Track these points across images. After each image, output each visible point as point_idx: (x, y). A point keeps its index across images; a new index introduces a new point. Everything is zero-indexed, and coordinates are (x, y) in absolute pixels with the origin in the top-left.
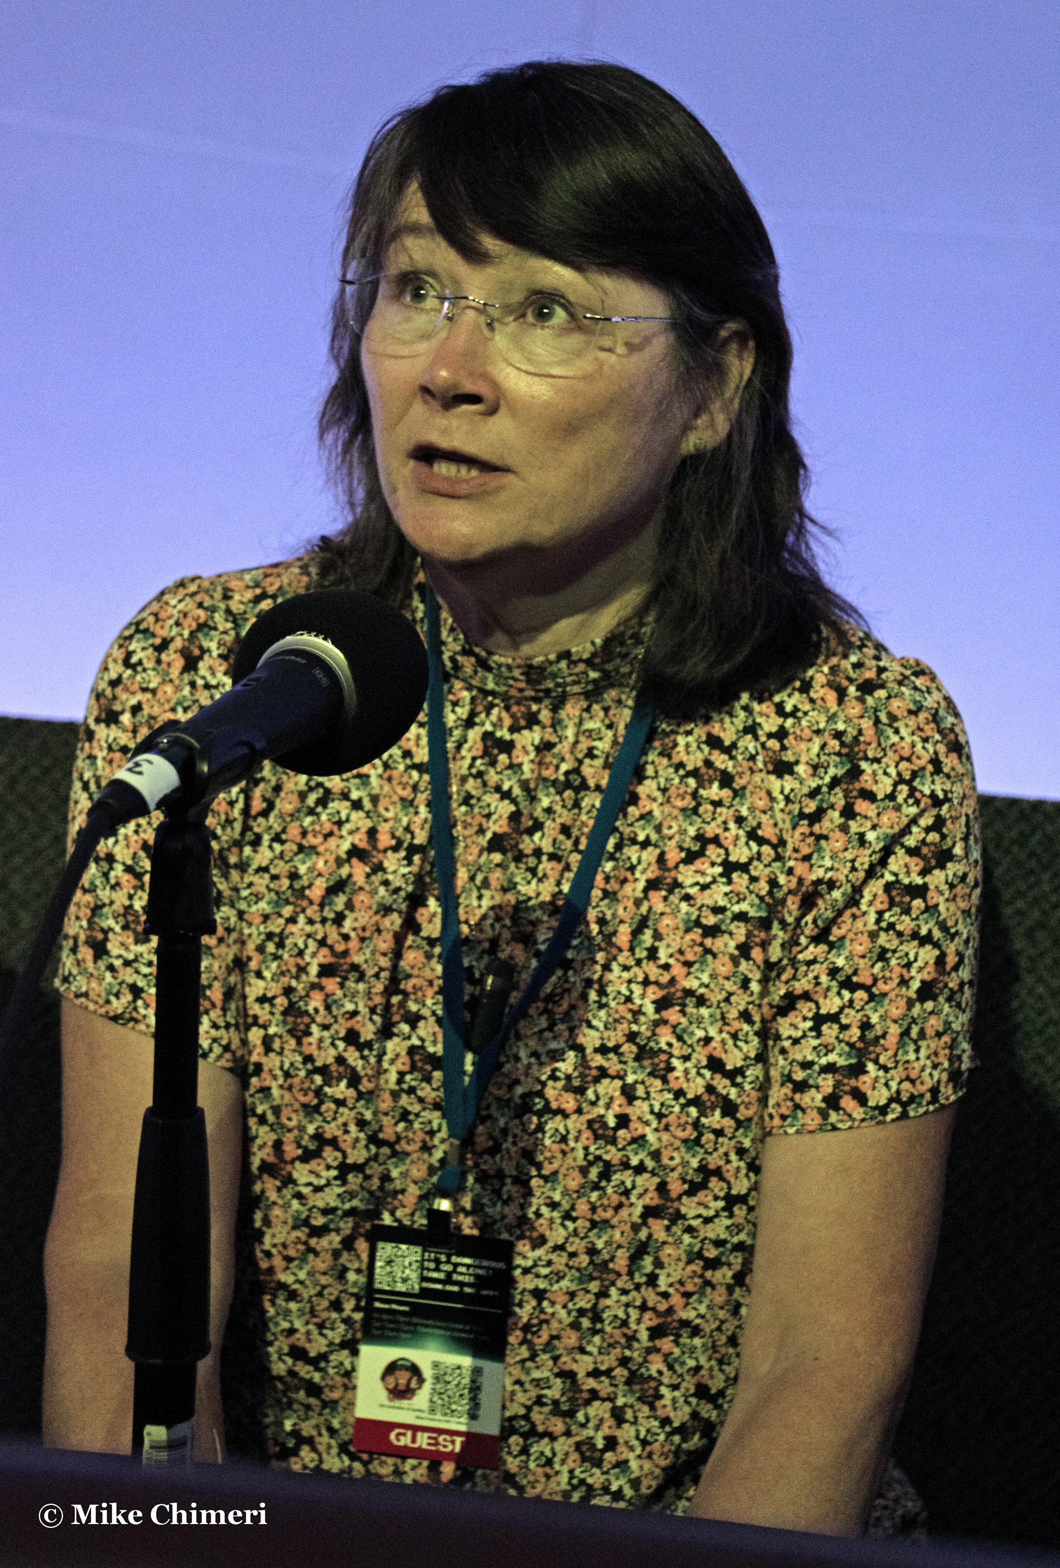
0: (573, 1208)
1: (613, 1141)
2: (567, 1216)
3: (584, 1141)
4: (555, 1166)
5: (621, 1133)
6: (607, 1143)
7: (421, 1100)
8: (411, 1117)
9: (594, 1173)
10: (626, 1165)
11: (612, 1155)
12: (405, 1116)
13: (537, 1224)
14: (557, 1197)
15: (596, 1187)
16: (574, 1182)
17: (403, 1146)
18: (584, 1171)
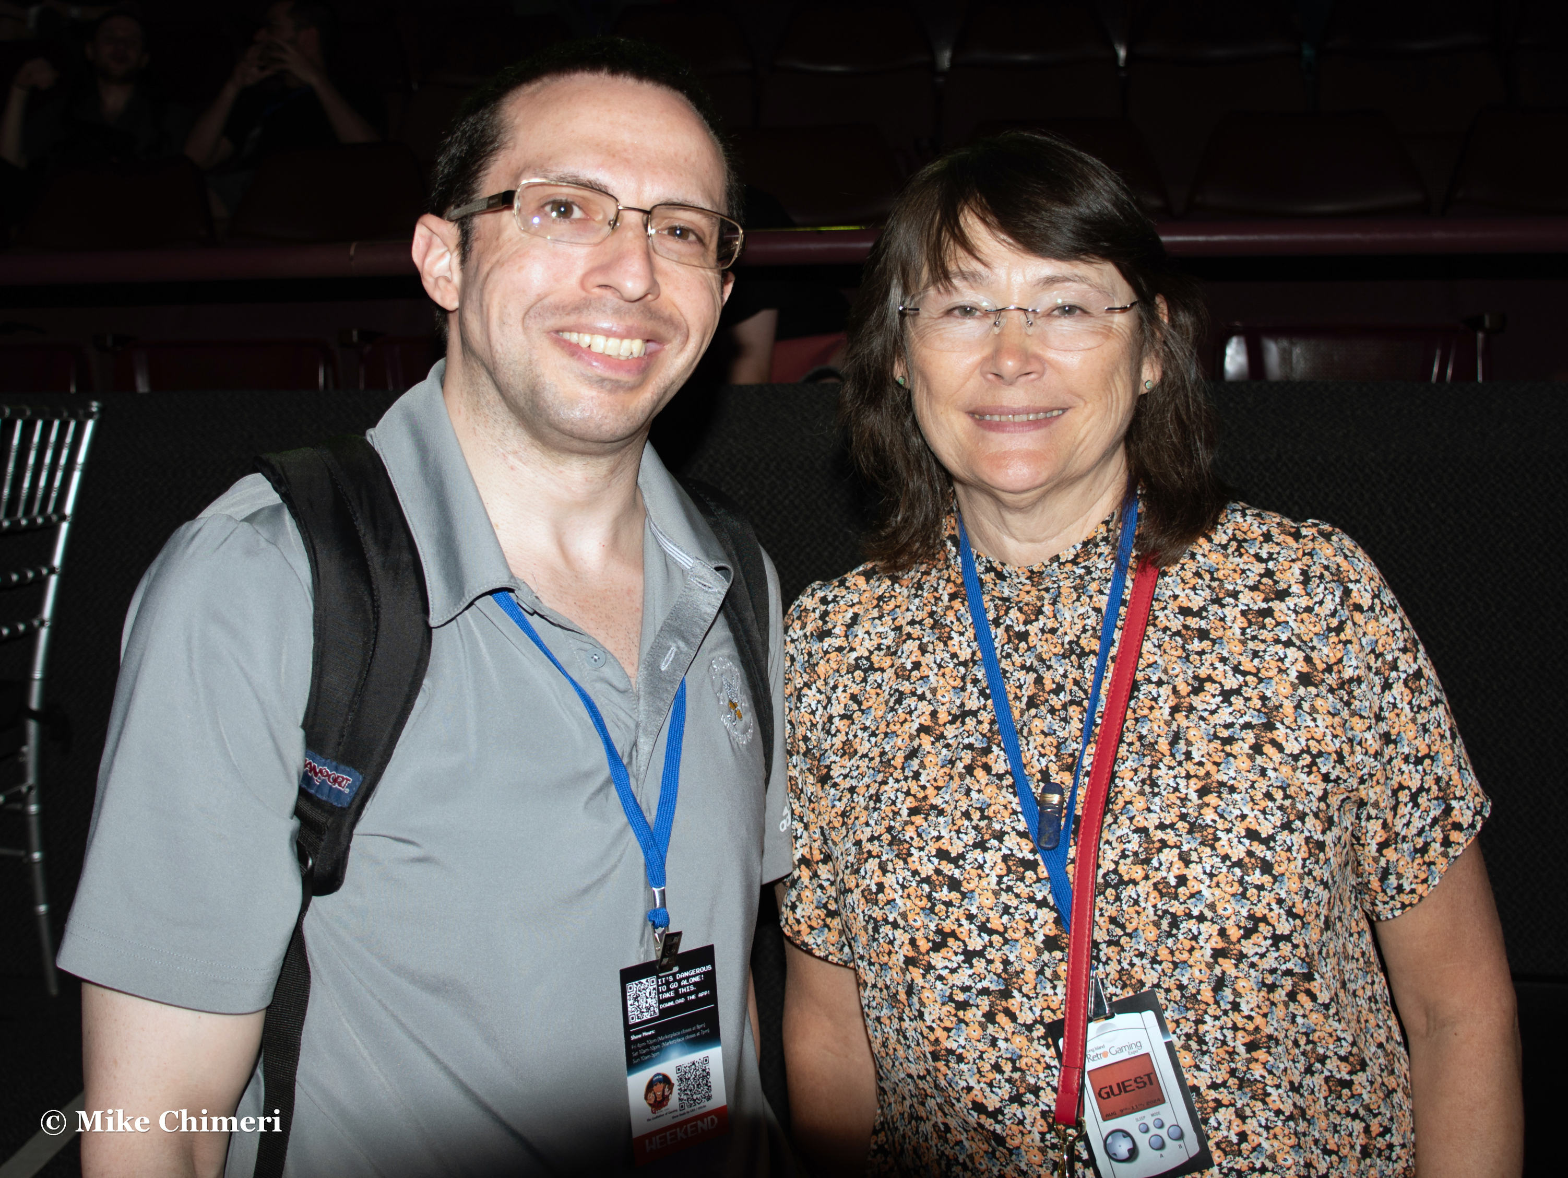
0: (1156, 954)
1: (1176, 897)
2: (1154, 961)
3: (1152, 900)
4: (1134, 924)
5: (1181, 890)
6: (1170, 899)
7: (1017, 896)
8: (1012, 910)
9: (1165, 924)
10: (1189, 916)
11: (1176, 908)
12: (1006, 910)
13: (1133, 973)
14: (1142, 949)
15: (1169, 935)
16: (1152, 933)
17: (1009, 935)
18: (1157, 925)
